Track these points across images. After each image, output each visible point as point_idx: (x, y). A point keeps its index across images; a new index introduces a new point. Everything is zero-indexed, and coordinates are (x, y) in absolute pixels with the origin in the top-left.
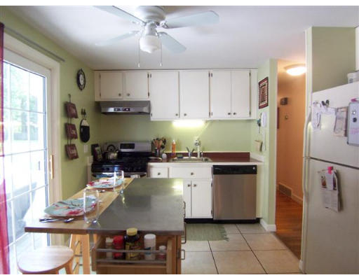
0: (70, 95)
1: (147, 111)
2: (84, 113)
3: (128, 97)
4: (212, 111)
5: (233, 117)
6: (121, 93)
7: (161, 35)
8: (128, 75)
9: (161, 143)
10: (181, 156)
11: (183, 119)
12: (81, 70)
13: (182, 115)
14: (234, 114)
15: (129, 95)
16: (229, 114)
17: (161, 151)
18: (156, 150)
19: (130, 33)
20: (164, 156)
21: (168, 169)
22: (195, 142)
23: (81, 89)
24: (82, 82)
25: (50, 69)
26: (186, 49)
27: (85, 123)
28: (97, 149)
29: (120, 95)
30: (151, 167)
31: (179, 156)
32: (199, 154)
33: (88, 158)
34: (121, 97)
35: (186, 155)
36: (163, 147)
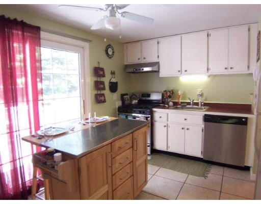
0: (99, 63)
1: (157, 70)
2: (113, 73)
3: (144, 60)
4: (210, 67)
5: (230, 72)
6: (140, 58)
7: (124, 14)
8: (145, 44)
9: (168, 94)
10: (186, 104)
11: (185, 74)
12: (110, 45)
13: (183, 71)
14: (231, 68)
15: (144, 58)
16: (226, 69)
17: (169, 100)
18: (165, 99)
19: (102, 18)
20: (171, 104)
21: (168, 114)
22: (198, 93)
23: (110, 58)
24: (110, 53)
25: (83, 48)
26: (153, 20)
27: (114, 80)
28: (125, 97)
29: (139, 59)
30: (155, 111)
31: (182, 104)
32: (200, 104)
33: (117, 103)
34: (140, 60)
35: (189, 103)
36: (170, 97)
